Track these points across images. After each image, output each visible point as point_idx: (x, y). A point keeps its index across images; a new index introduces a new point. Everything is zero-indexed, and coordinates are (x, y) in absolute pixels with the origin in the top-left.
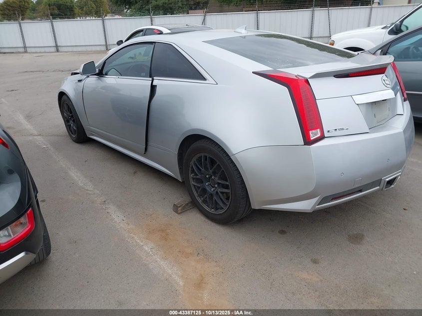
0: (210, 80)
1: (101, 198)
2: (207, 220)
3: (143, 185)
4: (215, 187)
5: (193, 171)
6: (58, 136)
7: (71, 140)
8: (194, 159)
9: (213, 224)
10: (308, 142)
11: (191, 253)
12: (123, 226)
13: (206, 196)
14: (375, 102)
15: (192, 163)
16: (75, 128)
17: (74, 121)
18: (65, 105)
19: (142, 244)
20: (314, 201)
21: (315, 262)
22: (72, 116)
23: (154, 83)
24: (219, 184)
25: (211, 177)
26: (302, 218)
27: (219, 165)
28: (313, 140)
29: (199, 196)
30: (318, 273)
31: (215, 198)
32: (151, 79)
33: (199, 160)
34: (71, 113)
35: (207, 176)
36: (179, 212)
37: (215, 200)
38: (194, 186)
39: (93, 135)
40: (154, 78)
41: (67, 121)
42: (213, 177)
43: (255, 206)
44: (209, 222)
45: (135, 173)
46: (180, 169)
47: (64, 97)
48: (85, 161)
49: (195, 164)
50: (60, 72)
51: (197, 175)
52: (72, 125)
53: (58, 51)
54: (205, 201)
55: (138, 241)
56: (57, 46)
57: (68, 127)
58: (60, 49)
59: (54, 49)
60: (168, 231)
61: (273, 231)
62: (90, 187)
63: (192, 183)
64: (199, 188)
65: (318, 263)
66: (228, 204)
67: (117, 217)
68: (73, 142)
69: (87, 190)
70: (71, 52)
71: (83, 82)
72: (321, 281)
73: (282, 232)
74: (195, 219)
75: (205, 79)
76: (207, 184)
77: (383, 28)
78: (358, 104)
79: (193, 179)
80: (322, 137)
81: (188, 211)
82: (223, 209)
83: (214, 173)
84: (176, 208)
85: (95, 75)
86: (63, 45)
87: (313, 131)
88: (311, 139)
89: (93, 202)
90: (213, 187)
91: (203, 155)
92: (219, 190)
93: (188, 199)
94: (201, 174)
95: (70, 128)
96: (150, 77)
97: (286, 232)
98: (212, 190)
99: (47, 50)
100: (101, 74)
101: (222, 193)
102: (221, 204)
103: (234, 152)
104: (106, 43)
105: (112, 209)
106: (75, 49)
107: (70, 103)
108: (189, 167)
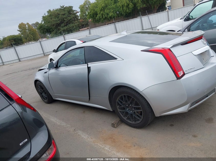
0: (119, 59)
1: (72, 128)
2: (131, 128)
3: (91, 117)
4: (132, 110)
5: (118, 104)
6: (37, 102)
7: (45, 103)
8: (118, 98)
9: (135, 129)
10: (178, 78)
11: (130, 146)
12: (90, 140)
13: (128, 115)
14: (202, 53)
15: (117, 100)
16: (46, 96)
17: (45, 93)
18: (39, 86)
19: (103, 147)
20: (188, 106)
21: (195, 136)
22: (44, 91)
23: (89, 66)
24: (134, 108)
25: (129, 105)
26: (178, 116)
27: (133, 98)
28: (181, 76)
29: (124, 116)
30: (199, 142)
31: (134, 115)
32: (87, 64)
33: (122, 98)
34: (43, 89)
35: (127, 105)
36: (116, 127)
37: (134, 116)
38: (120, 111)
39: (57, 98)
40: (88, 64)
41: (40, 94)
42: (130, 105)
43: (157, 115)
44: (133, 129)
45: (84, 112)
46: (111, 105)
47: (38, 82)
48: (56, 112)
49: (119, 101)
50: (25, 71)
51: (121, 106)
52: (44, 95)
53: (20, 61)
54: (128, 119)
55: (101, 146)
56: (19, 59)
57: (42, 97)
58: (21, 60)
59: (18, 61)
60: (114, 138)
61: (167, 126)
62: (64, 124)
63: (119, 110)
64: (123, 112)
65: (197, 137)
66: (142, 117)
67: (84, 136)
68: (46, 104)
69: (63, 126)
70: (27, 60)
71: (48, 73)
72: (202, 145)
73: (172, 125)
74: (125, 129)
75: (116, 59)
76: (127, 109)
77: (180, 19)
78: (195, 55)
79: (119, 108)
80: (184, 74)
81: (120, 126)
82: (139, 120)
83: (131, 103)
84: (113, 125)
85: (54, 68)
86: (22, 58)
87: (179, 72)
88: (180, 76)
89: (69, 132)
90: (131, 110)
91: (123, 95)
92: (136, 111)
93: (118, 119)
94: (123, 105)
95: (43, 97)
96: (86, 63)
97: (173, 125)
98: (131, 112)
99: (15, 62)
100: (57, 67)
101: (137, 112)
102: (138, 118)
103: (141, 90)
104: (44, 52)
105: (80, 133)
106: (28, 58)
107: (42, 84)
108: (116, 102)
